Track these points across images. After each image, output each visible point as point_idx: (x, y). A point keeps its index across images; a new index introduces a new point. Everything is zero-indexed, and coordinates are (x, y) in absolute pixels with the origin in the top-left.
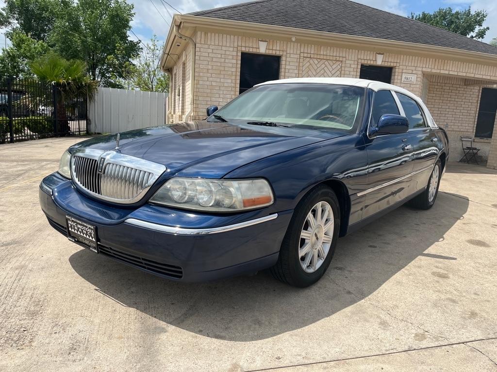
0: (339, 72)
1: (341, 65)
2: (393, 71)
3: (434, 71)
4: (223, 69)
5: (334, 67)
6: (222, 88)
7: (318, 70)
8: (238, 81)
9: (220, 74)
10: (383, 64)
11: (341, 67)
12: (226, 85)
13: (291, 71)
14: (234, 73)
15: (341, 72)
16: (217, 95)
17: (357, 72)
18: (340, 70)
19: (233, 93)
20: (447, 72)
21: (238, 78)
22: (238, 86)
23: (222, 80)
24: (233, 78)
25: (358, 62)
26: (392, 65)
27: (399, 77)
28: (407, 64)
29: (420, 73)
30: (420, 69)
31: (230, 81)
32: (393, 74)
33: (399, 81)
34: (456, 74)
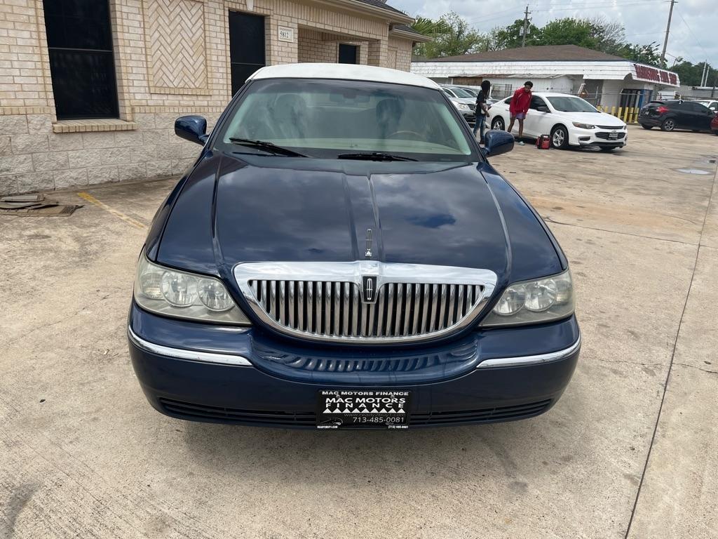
0: (201, 22)
1: (202, 8)
2: (266, 22)
3: (310, 24)
4: (10, 11)
5: (194, 11)
6: (15, 50)
7: (172, 17)
8: (44, 36)
9: (5, 20)
10: (255, 11)
11: (204, 12)
12: (20, 42)
13: (131, 16)
14: (33, 20)
15: (204, 21)
16: (7, 63)
17: (225, 21)
18: (202, 17)
19: (36, 58)
20: (322, 27)
21: (43, 28)
22: (45, 43)
23: (12, 33)
24: (33, 28)
25: (224, 7)
26: (266, 12)
27: (275, 33)
28: (281, 14)
29: (296, 26)
30: (296, 21)
31: (26, 34)
32: (266, 27)
33: (275, 39)
34: (331, 28)
